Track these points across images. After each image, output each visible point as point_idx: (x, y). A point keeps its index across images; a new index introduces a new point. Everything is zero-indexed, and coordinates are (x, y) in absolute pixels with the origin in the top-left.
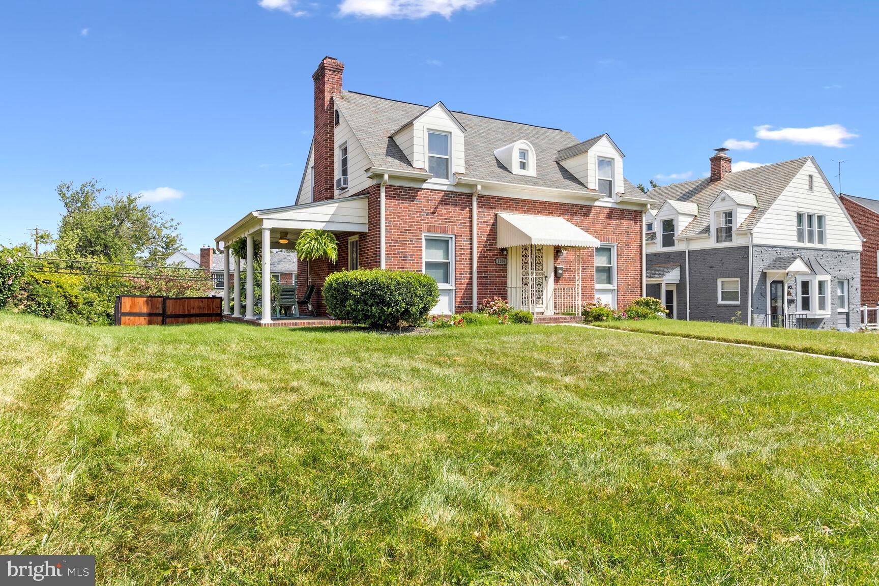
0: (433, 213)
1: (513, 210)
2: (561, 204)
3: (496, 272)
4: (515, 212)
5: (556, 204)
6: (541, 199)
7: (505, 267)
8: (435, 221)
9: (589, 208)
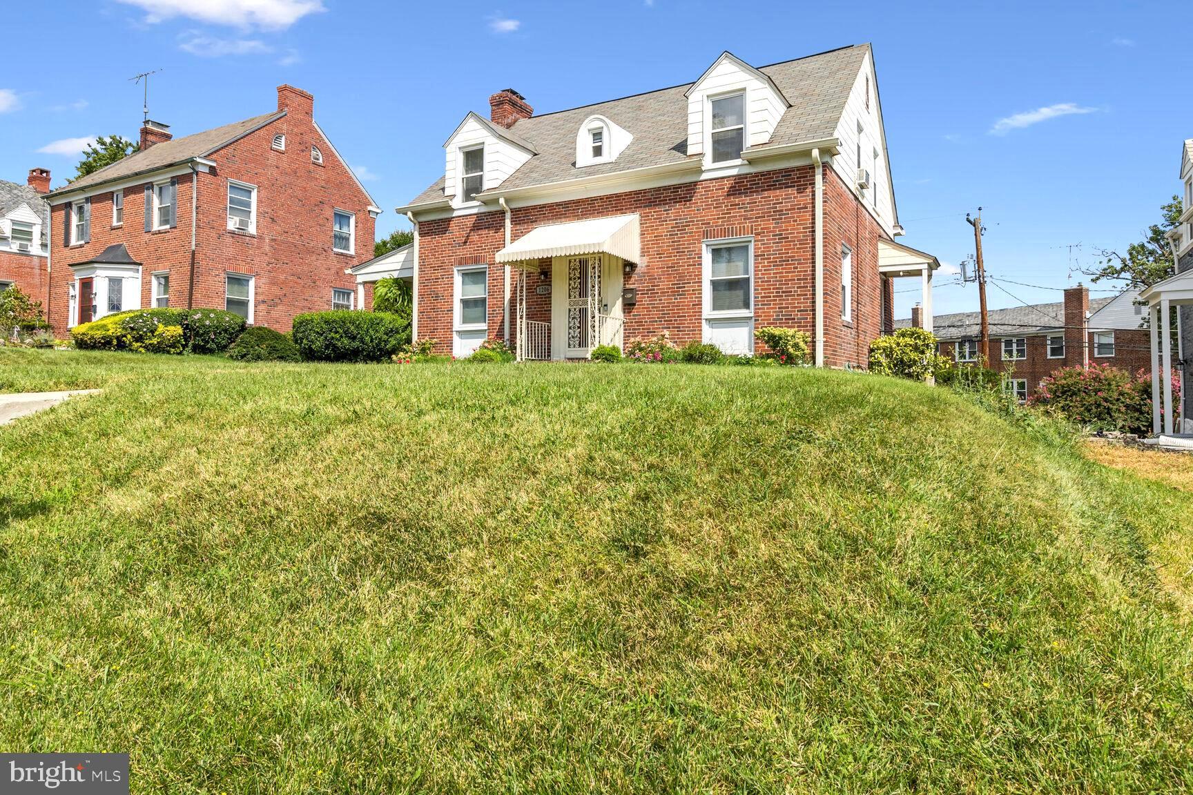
0: (465, 242)
1: (560, 218)
2: (637, 193)
3: (537, 305)
4: (563, 220)
5: (626, 194)
6: (602, 194)
7: (548, 296)
8: (467, 251)
9: (691, 187)
